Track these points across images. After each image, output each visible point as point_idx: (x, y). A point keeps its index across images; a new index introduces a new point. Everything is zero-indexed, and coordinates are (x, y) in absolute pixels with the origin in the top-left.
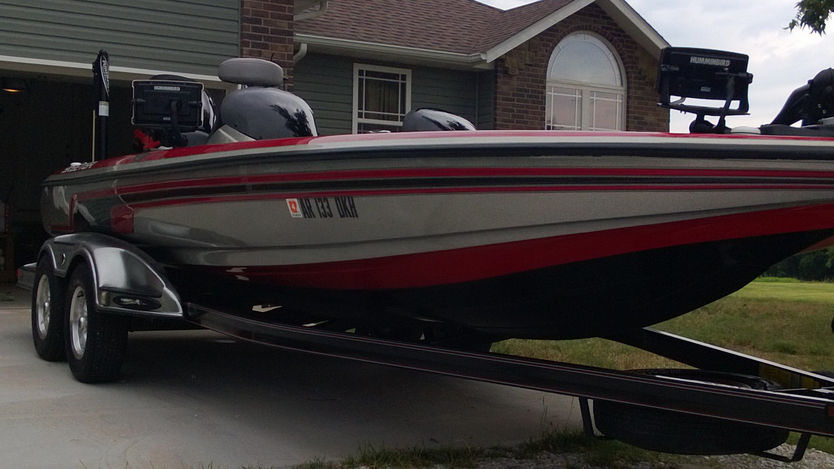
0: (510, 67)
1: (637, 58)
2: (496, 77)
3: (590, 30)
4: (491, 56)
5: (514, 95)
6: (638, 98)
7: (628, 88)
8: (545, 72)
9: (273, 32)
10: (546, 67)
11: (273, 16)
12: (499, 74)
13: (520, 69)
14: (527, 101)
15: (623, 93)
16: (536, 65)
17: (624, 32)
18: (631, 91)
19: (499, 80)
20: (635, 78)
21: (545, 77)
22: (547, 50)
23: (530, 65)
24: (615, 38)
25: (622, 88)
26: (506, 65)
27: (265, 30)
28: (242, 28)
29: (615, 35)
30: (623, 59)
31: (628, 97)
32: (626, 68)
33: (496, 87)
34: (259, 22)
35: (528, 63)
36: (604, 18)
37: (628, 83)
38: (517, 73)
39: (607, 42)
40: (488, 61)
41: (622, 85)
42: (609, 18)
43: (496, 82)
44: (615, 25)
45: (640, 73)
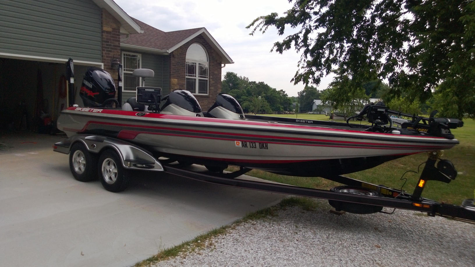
0: (175, 54)
1: (212, 52)
2: (170, 58)
3: (198, 43)
4: (170, 51)
5: (176, 64)
6: (212, 66)
7: (210, 62)
8: (185, 56)
9: (114, 46)
10: (186, 54)
11: (113, 40)
12: (171, 57)
13: (178, 55)
14: (180, 66)
15: (208, 64)
16: (183, 54)
17: (208, 43)
18: (211, 63)
19: (171, 59)
20: (212, 59)
21: (185, 58)
22: (186, 49)
23: (181, 54)
24: (206, 45)
25: (207, 62)
26: (173, 54)
27: (110, 45)
28: (102, 44)
29: (206, 44)
30: (208, 53)
31: (210, 65)
32: (209, 56)
33: (170, 61)
34: (108, 42)
35: (180, 53)
36: (203, 39)
37: (210, 61)
38: (177, 57)
39: (203, 47)
40: (169, 53)
41: (208, 61)
42: (204, 39)
43: (170, 60)
44: (206, 41)
45: (213, 58)
